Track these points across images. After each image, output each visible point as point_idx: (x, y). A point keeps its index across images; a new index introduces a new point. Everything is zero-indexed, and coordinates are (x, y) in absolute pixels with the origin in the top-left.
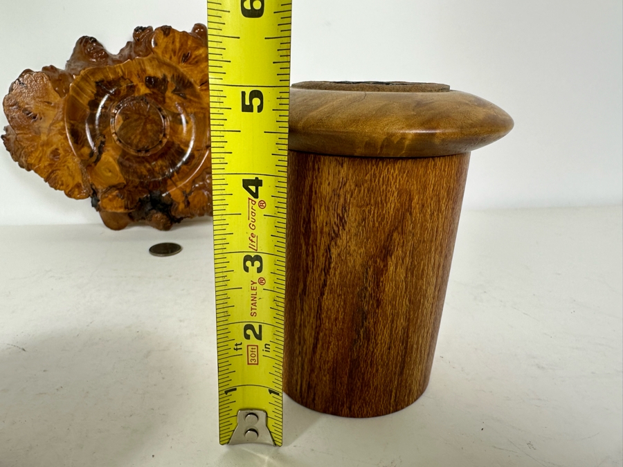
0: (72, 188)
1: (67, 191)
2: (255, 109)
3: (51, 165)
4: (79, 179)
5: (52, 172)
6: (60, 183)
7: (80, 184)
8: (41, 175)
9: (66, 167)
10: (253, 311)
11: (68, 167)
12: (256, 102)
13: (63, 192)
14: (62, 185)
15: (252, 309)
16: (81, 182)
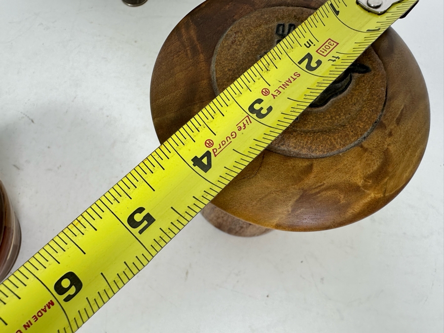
10: (295, 77)
15: (294, 79)
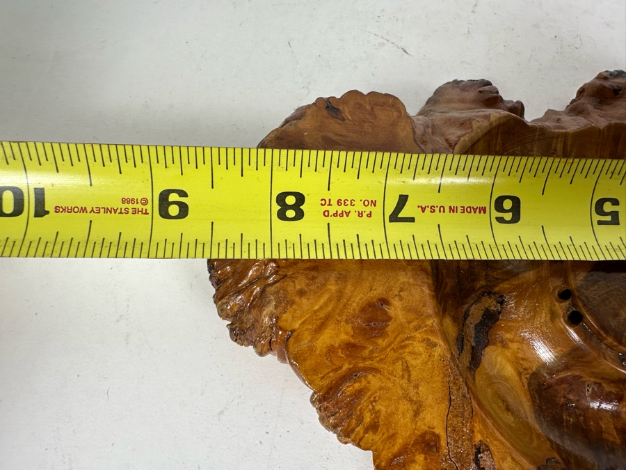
0: (404, 450)
1: (387, 455)
2: (615, 208)
3: (351, 348)
4: (434, 419)
5: (351, 375)
6: (368, 418)
7: (438, 437)
8: (307, 374)
9: (399, 366)
11: (407, 369)
12: (608, 207)
13: (369, 454)
14: (374, 427)
16: (439, 430)
